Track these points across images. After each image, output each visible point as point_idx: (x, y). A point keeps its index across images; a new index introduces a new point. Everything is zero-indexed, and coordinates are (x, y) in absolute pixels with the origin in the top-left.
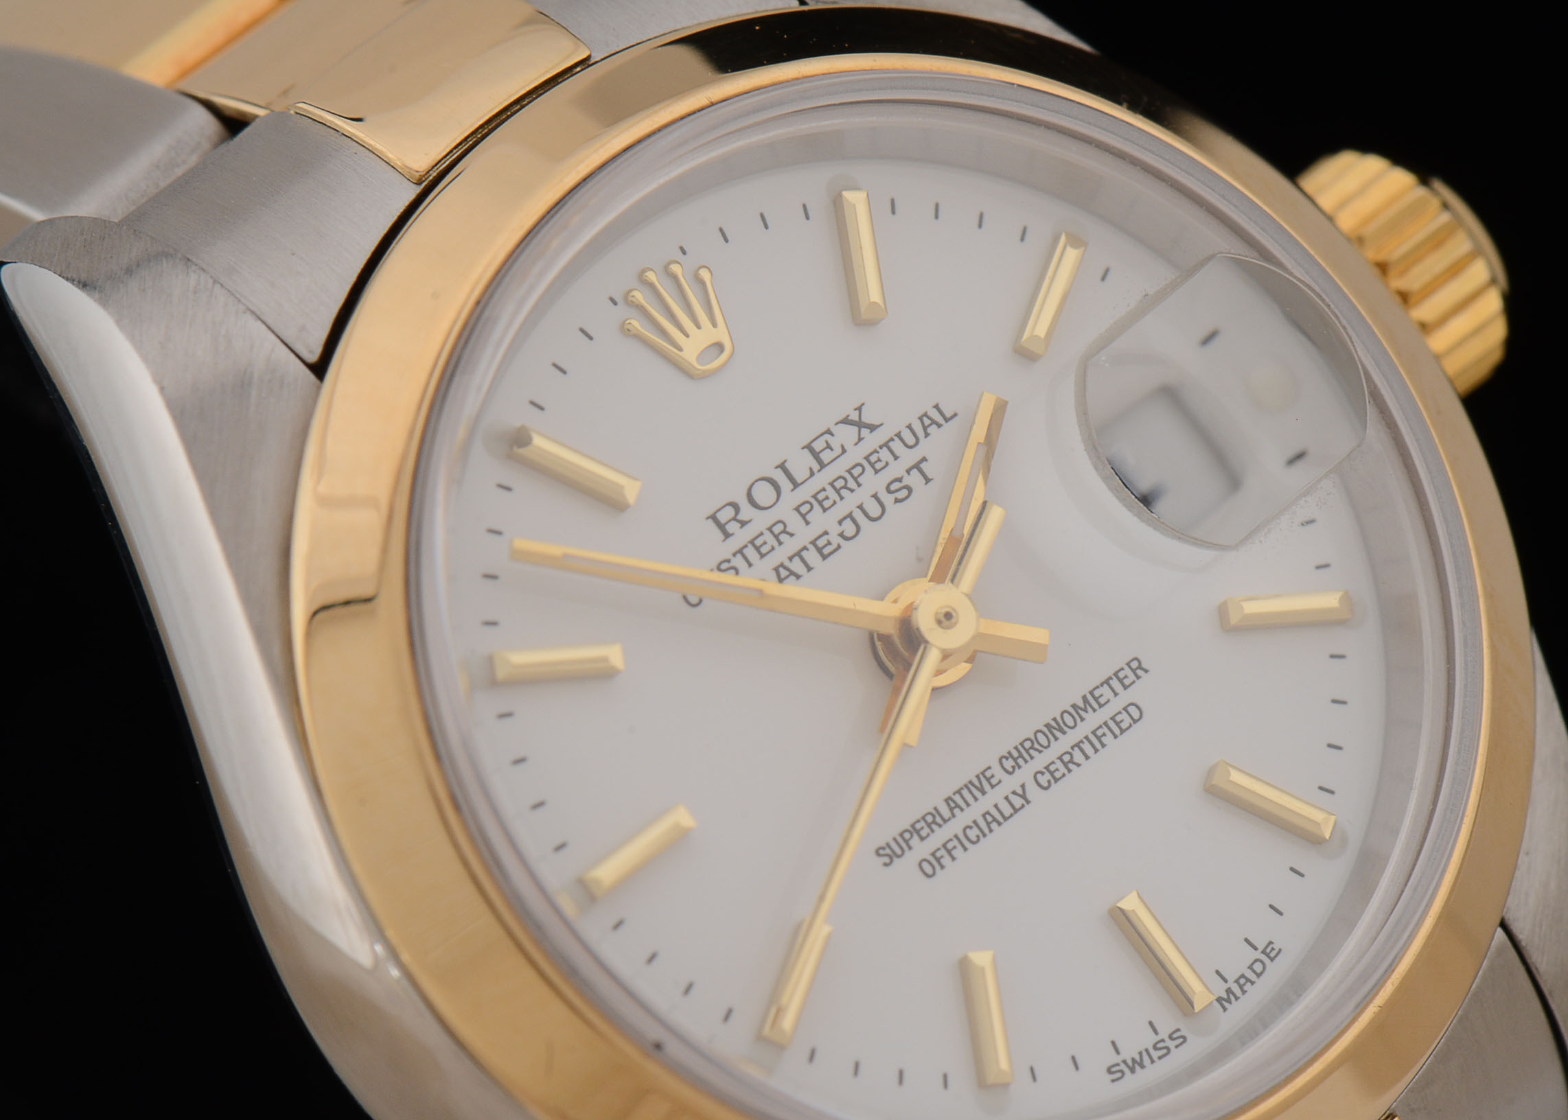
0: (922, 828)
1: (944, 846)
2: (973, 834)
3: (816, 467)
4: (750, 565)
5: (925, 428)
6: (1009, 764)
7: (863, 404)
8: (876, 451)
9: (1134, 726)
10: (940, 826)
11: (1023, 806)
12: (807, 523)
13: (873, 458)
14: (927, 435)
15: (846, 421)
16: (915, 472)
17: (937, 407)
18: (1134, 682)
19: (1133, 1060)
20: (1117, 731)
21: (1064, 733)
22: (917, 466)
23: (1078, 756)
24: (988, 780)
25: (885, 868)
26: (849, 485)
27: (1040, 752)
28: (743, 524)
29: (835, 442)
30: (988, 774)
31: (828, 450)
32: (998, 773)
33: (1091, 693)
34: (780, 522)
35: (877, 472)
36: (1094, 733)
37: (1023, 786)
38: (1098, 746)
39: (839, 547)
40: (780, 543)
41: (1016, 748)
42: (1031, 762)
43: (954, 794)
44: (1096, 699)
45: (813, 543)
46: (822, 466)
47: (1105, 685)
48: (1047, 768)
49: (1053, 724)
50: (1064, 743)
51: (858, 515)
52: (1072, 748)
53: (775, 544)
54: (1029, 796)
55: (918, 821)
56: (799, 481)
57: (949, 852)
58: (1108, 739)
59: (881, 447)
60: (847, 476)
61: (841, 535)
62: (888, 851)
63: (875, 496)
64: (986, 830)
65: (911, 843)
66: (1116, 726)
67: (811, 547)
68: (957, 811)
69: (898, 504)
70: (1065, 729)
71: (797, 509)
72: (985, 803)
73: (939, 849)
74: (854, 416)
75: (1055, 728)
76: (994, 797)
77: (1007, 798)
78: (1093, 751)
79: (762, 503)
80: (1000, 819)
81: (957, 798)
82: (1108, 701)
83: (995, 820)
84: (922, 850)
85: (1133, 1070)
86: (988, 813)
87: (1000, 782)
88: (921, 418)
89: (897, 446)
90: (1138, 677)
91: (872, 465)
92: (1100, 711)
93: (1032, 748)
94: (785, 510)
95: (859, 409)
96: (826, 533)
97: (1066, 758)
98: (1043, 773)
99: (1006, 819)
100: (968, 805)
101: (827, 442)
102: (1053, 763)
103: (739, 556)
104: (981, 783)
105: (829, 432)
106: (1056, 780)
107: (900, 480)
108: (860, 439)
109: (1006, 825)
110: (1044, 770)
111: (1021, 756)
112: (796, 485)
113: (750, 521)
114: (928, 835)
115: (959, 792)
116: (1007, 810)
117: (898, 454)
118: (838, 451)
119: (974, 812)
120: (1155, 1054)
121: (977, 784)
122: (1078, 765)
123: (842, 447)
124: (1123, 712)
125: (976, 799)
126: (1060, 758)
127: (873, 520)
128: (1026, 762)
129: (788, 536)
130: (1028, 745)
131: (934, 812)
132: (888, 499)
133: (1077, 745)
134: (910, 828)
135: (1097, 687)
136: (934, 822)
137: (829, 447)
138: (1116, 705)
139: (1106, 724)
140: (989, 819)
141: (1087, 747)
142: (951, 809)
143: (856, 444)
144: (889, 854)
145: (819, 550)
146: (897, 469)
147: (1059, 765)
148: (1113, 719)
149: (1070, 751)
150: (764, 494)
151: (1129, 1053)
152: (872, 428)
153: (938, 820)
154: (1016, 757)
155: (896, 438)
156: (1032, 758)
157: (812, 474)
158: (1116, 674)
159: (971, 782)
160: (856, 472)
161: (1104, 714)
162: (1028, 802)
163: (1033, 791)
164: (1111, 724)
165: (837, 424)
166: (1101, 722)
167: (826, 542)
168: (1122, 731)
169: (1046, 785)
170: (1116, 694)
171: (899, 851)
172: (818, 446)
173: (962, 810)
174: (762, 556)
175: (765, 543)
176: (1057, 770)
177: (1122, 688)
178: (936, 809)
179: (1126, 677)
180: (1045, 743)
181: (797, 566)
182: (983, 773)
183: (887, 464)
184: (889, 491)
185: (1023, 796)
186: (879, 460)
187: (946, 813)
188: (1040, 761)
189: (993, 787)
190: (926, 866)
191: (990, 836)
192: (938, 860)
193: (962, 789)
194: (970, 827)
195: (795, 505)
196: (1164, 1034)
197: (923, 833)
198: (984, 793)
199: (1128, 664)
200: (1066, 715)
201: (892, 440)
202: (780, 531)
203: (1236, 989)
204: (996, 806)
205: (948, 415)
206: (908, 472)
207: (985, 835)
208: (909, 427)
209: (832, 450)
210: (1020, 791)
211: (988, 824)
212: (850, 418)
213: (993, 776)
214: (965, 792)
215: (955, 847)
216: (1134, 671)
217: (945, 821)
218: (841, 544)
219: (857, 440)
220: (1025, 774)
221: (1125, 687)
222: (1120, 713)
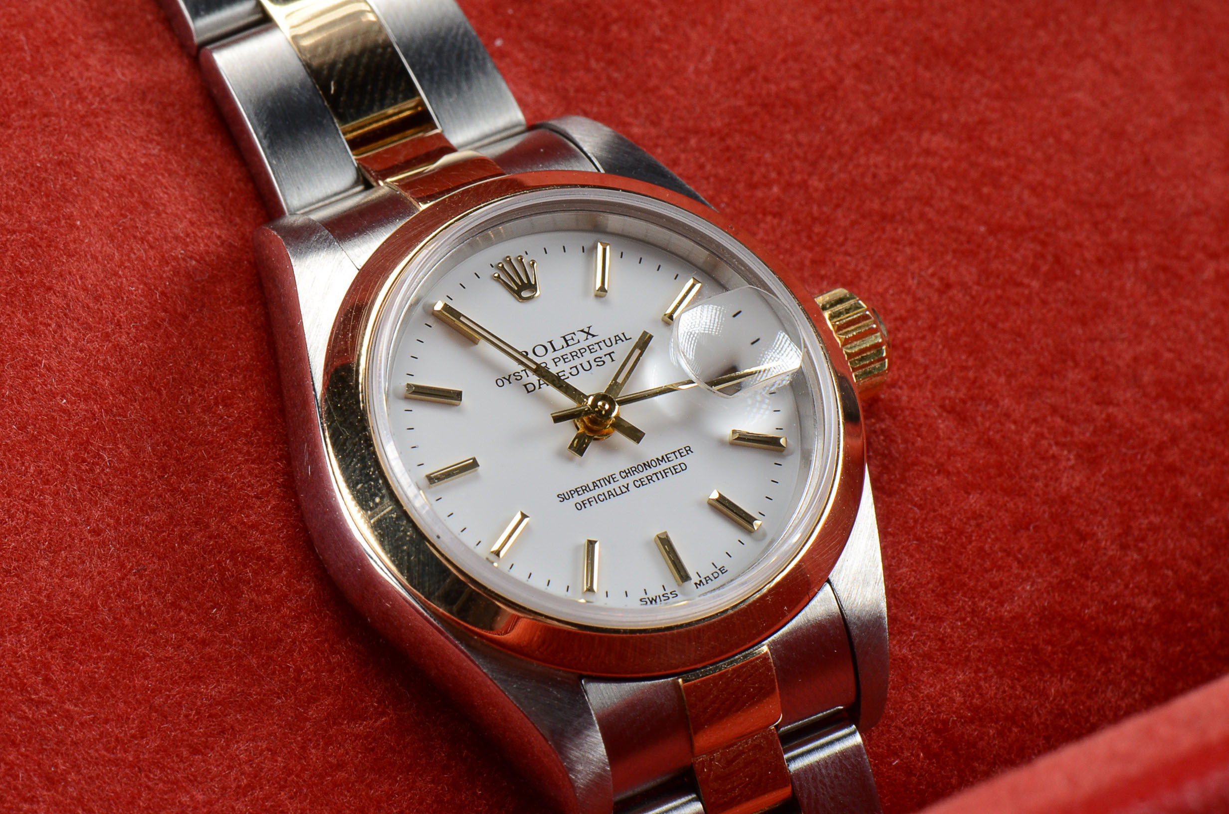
0: (580, 491)
1: (588, 499)
2: (601, 498)
3: (565, 345)
5: (616, 341)
6: (623, 475)
7: (591, 326)
8: (593, 345)
9: (682, 471)
10: (588, 491)
11: (626, 492)
12: (557, 366)
13: (591, 347)
14: (616, 343)
15: (582, 331)
16: (608, 356)
17: (623, 334)
18: (686, 455)
19: (653, 599)
20: (674, 472)
21: (651, 468)
22: (609, 354)
23: (654, 478)
24: (613, 478)
25: (560, 502)
26: (578, 355)
27: (638, 473)
29: (576, 338)
30: (614, 476)
32: (618, 477)
33: (666, 455)
34: (545, 363)
35: (591, 353)
36: (664, 471)
37: (628, 484)
38: (664, 476)
41: (628, 469)
42: (633, 476)
43: (597, 481)
44: (668, 458)
45: (557, 374)
46: (568, 345)
47: (673, 454)
48: (640, 479)
49: (647, 463)
50: (650, 472)
51: (579, 367)
54: (629, 488)
55: (579, 488)
56: (557, 349)
57: (590, 502)
58: (669, 474)
59: (595, 344)
60: (578, 351)
61: (570, 373)
62: (563, 496)
63: (589, 362)
64: (608, 497)
65: (573, 495)
66: (674, 470)
68: (596, 488)
69: (598, 367)
70: (651, 466)
71: (553, 360)
72: (610, 487)
73: (585, 500)
74: (587, 330)
75: (647, 465)
76: (614, 485)
77: (620, 487)
78: (662, 477)
79: (538, 354)
80: (615, 495)
81: (598, 483)
82: (673, 460)
83: (612, 494)
84: (577, 498)
85: (651, 602)
86: (610, 491)
87: (618, 480)
88: (615, 337)
89: (602, 345)
90: (688, 453)
91: (590, 350)
92: (668, 463)
93: (635, 470)
94: (548, 359)
95: (589, 328)
96: (564, 371)
97: (649, 477)
98: (637, 481)
99: (617, 495)
100: (602, 486)
101: (572, 337)
102: (643, 478)
104: (610, 479)
105: (574, 333)
106: (643, 485)
107: (601, 358)
108: (587, 339)
109: (617, 497)
111: (630, 472)
112: (555, 350)
114: (582, 494)
115: (599, 481)
116: (619, 492)
117: (602, 348)
118: (576, 341)
119: (605, 489)
120: (662, 598)
121: (608, 479)
122: (654, 481)
123: (579, 340)
124: (679, 465)
125: (606, 485)
126: (647, 477)
127: (585, 370)
128: (631, 475)
130: (633, 469)
131: (586, 486)
132: (594, 364)
133: (655, 474)
134: (575, 490)
135: (669, 454)
136: (586, 489)
137: (572, 339)
138: (676, 462)
139: (670, 468)
140: (610, 493)
141: (659, 475)
142: (594, 486)
144: (563, 498)
146: (600, 353)
147: (646, 479)
148: (673, 467)
149: (652, 475)
150: (540, 351)
151: (651, 595)
152: (593, 336)
153: (588, 489)
154: (627, 473)
155: (603, 342)
156: (634, 474)
157: (563, 347)
158: (678, 450)
159: (605, 478)
160: (582, 351)
161: (670, 464)
162: (628, 491)
163: (631, 487)
164: (672, 469)
165: (578, 331)
166: (668, 467)
168: (676, 473)
169: (638, 486)
170: (677, 458)
171: (567, 497)
172: (567, 338)
173: (599, 487)
176: (644, 481)
177: (680, 456)
179: (683, 452)
180: (641, 470)
182: (611, 475)
183: (596, 351)
184: (595, 361)
185: (627, 488)
186: (593, 348)
187: (592, 488)
188: (637, 476)
189: (614, 481)
190: (578, 505)
191: (609, 500)
192: (584, 504)
193: (601, 479)
194: (601, 495)
195: (553, 358)
196: (668, 591)
197: (580, 493)
198: (610, 483)
199: (685, 448)
200: (653, 461)
201: (601, 342)
203: (704, 581)
204: (614, 489)
205: (628, 337)
206: (605, 355)
207: (606, 499)
208: (610, 339)
209: (574, 340)
210: (626, 486)
211: (609, 495)
212: (584, 330)
213: (615, 478)
214: (602, 481)
215: (592, 501)
216: (687, 451)
217: (590, 490)
218: (569, 377)
219: (585, 339)
220: (630, 480)
221: (682, 456)
222: (677, 465)
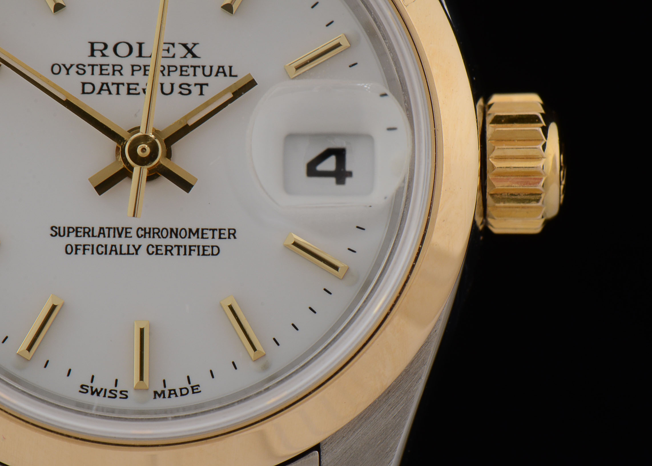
0: (81, 232)
1: (84, 246)
2: (101, 249)
4: (93, 74)
5: (218, 72)
6: (141, 233)
7: (198, 44)
8: (188, 67)
9: (211, 256)
10: (89, 236)
11: (133, 254)
12: (133, 74)
13: (184, 69)
14: (217, 75)
15: (185, 45)
16: (198, 87)
17: (230, 67)
18: (225, 238)
19: (97, 390)
20: (201, 252)
21: (177, 237)
22: (201, 85)
23: (175, 251)
24: (126, 233)
25: (50, 236)
26: (164, 72)
27: (159, 237)
28: (104, 55)
29: (172, 51)
30: (128, 230)
31: (167, 52)
32: (133, 233)
33: (203, 230)
34: (121, 66)
35: (181, 75)
36: (190, 246)
37: (140, 246)
38: (187, 253)
39: (139, 94)
40: (114, 74)
41: (150, 229)
42: (151, 239)
43: (106, 228)
44: (203, 234)
45: (129, 84)
47: (212, 231)
48: (157, 246)
49: (175, 230)
50: (173, 241)
52: (175, 246)
53: (111, 73)
54: (139, 252)
55: (81, 228)
56: (143, 55)
57: (84, 249)
58: (194, 253)
59: (192, 66)
60: (167, 68)
61: (144, 90)
62: (57, 230)
63: (172, 85)
64: (108, 252)
65: (70, 234)
67: (126, 86)
68: (102, 236)
69: (180, 95)
70: (179, 236)
71: (133, 66)
72: (117, 241)
73: (81, 245)
74: (190, 46)
75: (174, 233)
76: (123, 241)
77: (128, 246)
78: (184, 254)
79: (118, 52)
80: (118, 252)
81: (106, 231)
82: (208, 238)
83: (116, 251)
84: (73, 240)
85: (93, 393)
86: (115, 246)
87: (131, 237)
88: (219, 67)
89: (199, 71)
90: (229, 238)
91: (182, 71)
92: (200, 240)
93: (157, 233)
94: (127, 63)
95: (195, 44)
96: (137, 84)
97: (169, 248)
98: (153, 247)
99: (121, 253)
100: (109, 236)
101: (169, 48)
102: (161, 246)
103: (91, 67)
104: (122, 232)
105: (173, 45)
106: (157, 254)
107: (189, 85)
108: (185, 57)
109: (119, 256)
110: (155, 246)
111: (149, 233)
112: (140, 56)
113: (108, 56)
114: (81, 236)
115: (109, 229)
116: (124, 251)
117: (197, 74)
118: (171, 55)
119: (109, 241)
120: (108, 394)
121: (120, 231)
122: (172, 255)
123: (174, 55)
124: (211, 247)
125: (114, 237)
126: (166, 246)
127: (163, 93)
128: (150, 237)
129: (120, 74)
130: (156, 231)
131: (91, 229)
132: (177, 89)
133: (179, 246)
134: (75, 229)
135: (207, 229)
136: (88, 233)
137: (168, 50)
138: (210, 242)
139: (199, 247)
140: (114, 248)
141: (182, 250)
142: (100, 233)
143: (181, 58)
144: (57, 232)
145: (129, 89)
146: (191, 80)
147: (163, 249)
148: (204, 247)
149: (173, 246)
151: (97, 385)
152: (194, 56)
153: (90, 233)
154: (146, 233)
155: (201, 68)
156: (154, 237)
157: (151, 56)
158: (220, 230)
159: (118, 228)
160: (172, 69)
161: (201, 242)
162: (137, 254)
163: (142, 251)
164: (201, 248)
165: (180, 44)
166: (197, 245)
167: (134, 88)
168: (204, 254)
169: (151, 252)
170: (213, 238)
171: (62, 234)
173: (104, 236)
174: (101, 74)
175: (107, 70)
176: (161, 250)
177: (218, 237)
178: (93, 228)
179: (224, 234)
180: (165, 235)
181: (113, 89)
182: (126, 229)
183: (189, 75)
184: (180, 86)
185: (137, 250)
186: (186, 71)
187: (96, 233)
188: (156, 241)
189: (126, 237)
190: (69, 248)
191: (108, 255)
192: (77, 249)
193: (112, 228)
194: (102, 246)
195: (133, 64)
196: (119, 389)
197: (79, 234)
198: (120, 236)
199: (229, 230)
200: (183, 231)
201: (199, 67)
202: (117, 69)
203: (167, 393)
204: (121, 246)
205: (233, 74)
206: (196, 85)
207: (106, 254)
208: (211, 67)
209: (169, 52)
210: (137, 247)
211: (111, 250)
212: (187, 45)
213: (130, 233)
214: (112, 231)
215: (88, 249)
216: (229, 234)
217: (93, 236)
218: (140, 93)
219: (183, 56)
220: (145, 242)
221: (220, 238)
222: (209, 246)
